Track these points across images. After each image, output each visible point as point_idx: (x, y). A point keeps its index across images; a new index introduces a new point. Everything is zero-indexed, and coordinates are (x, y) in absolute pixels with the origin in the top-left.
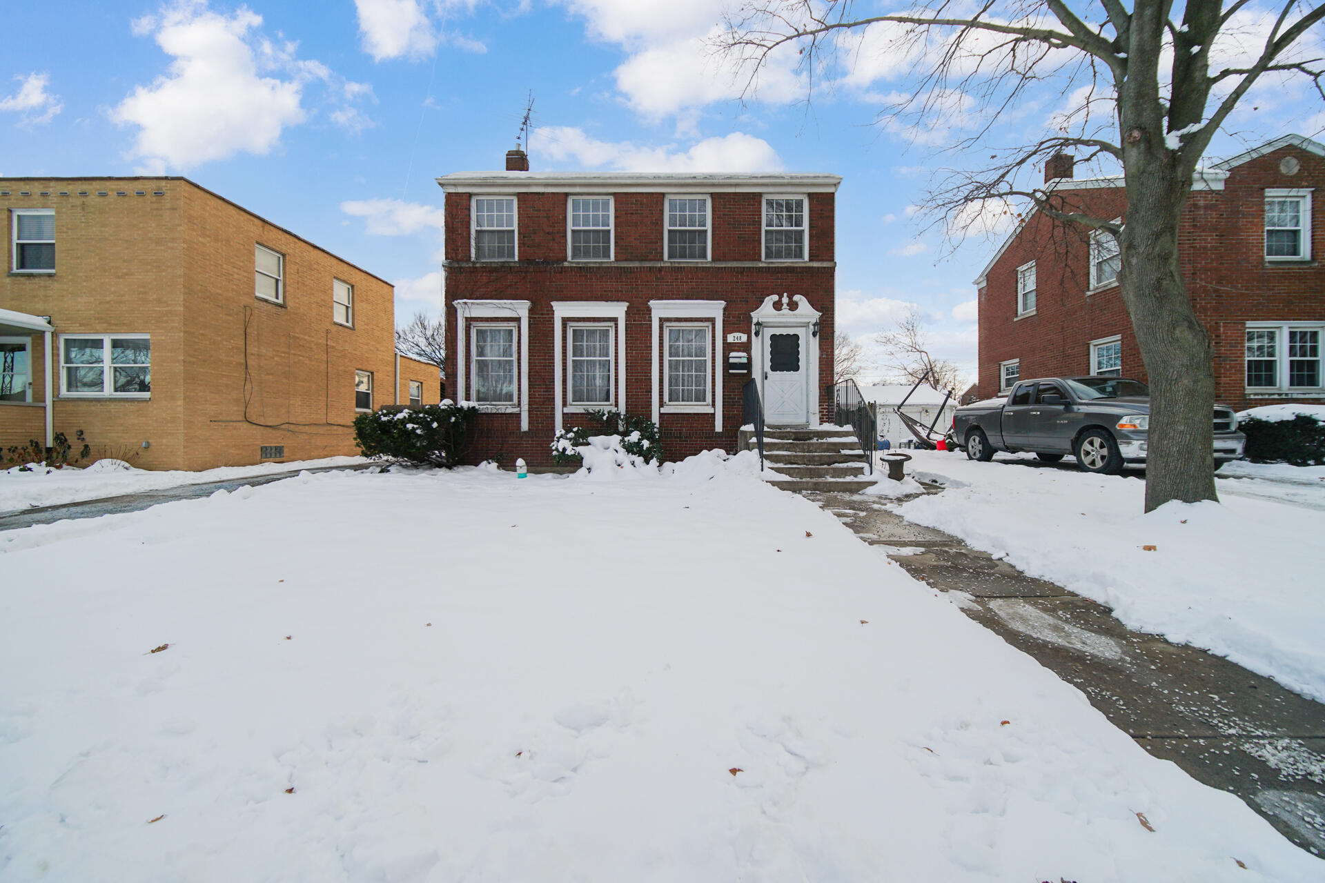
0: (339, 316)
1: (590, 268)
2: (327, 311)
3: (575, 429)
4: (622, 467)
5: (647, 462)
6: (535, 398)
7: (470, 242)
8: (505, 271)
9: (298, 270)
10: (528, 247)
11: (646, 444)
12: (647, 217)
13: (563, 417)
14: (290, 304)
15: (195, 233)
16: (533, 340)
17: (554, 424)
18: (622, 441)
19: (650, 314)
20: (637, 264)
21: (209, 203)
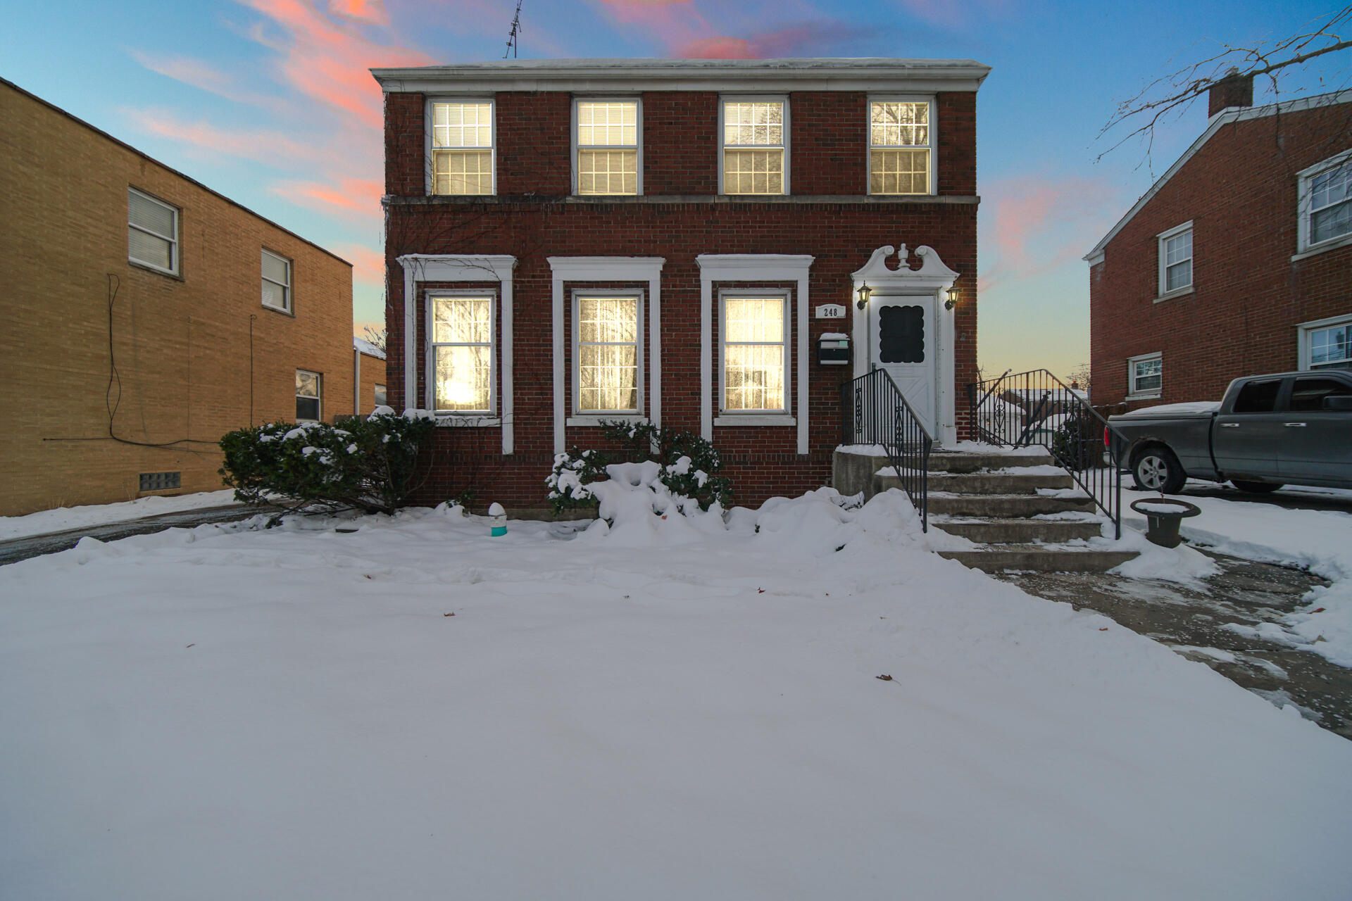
0: (270, 298)
1: (606, 205)
2: (251, 291)
3: (586, 454)
4: (664, 518)
5: (704, 507)
6: (523, 404)
7: (424, 168)
8: (476, 211)
9: (203, 231)
10: (512, 174)
11: (702, 477)
12: (694, 128)
13: (566, 433)
14: (190, 277)
15: (10, 158)
16: (520, 315)
17: (552, 442)
18: (663, 472)
19: (699, 275)
20: (678, 200)
21: (37, 115)
